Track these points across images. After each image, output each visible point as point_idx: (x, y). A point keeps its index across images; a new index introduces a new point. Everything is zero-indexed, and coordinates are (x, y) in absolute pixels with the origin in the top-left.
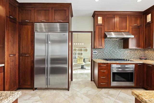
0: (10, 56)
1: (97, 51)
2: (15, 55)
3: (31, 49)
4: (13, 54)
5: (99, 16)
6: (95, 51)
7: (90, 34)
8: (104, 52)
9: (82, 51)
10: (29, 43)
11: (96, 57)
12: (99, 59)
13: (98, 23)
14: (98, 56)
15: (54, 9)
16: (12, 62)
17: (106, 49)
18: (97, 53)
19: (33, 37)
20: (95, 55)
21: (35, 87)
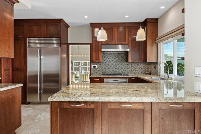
0: (5, 71)
1: (96, 66)
2: (9, 70)
3: (24, 64)
4: (7, 68)
5: (95, 28)
6: (94, 66)
7: (89, 46)
8: (105, 66)
9: (86, 65)
10: (22, 57)
11: (96, 72)
12: (99, 74)
13: (95, 35)
14: (98, 70)
15: (46, 24)
16: (7, 76)
17: (107, 63)
18: (96, 68)
19: (26, 52)
20: (94, 70)
21: (28, 101)
